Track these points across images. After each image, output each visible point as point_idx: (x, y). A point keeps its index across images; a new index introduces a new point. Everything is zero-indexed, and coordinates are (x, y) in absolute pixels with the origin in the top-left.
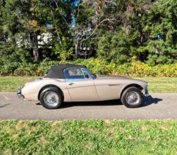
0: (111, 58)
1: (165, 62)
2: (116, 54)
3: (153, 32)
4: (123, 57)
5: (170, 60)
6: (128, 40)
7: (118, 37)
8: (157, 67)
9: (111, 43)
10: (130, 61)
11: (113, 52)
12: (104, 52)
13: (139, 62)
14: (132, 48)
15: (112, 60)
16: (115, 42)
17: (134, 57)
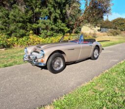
0: (12, 33)
1: (52, 35)
2: (16, 29)
3: (42, 13)
4: (22, 31)
5: (55, 34)
6: (25, 17)
7: (15, 14)
8: (47, 39)
9: (9, 19)
10: (28, 35)
11: (12, 27)
12: (3, 27)
13: (35, 35)
14: (28, 24)
15: (13, 34)
16: (13, 18)
17: (31, 32)
